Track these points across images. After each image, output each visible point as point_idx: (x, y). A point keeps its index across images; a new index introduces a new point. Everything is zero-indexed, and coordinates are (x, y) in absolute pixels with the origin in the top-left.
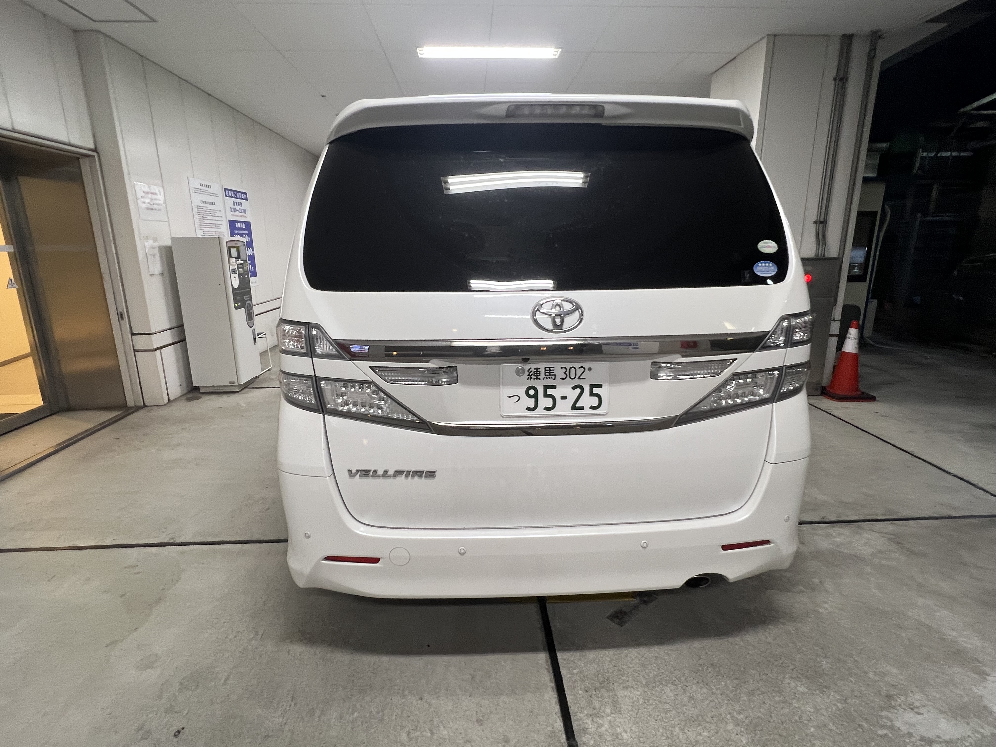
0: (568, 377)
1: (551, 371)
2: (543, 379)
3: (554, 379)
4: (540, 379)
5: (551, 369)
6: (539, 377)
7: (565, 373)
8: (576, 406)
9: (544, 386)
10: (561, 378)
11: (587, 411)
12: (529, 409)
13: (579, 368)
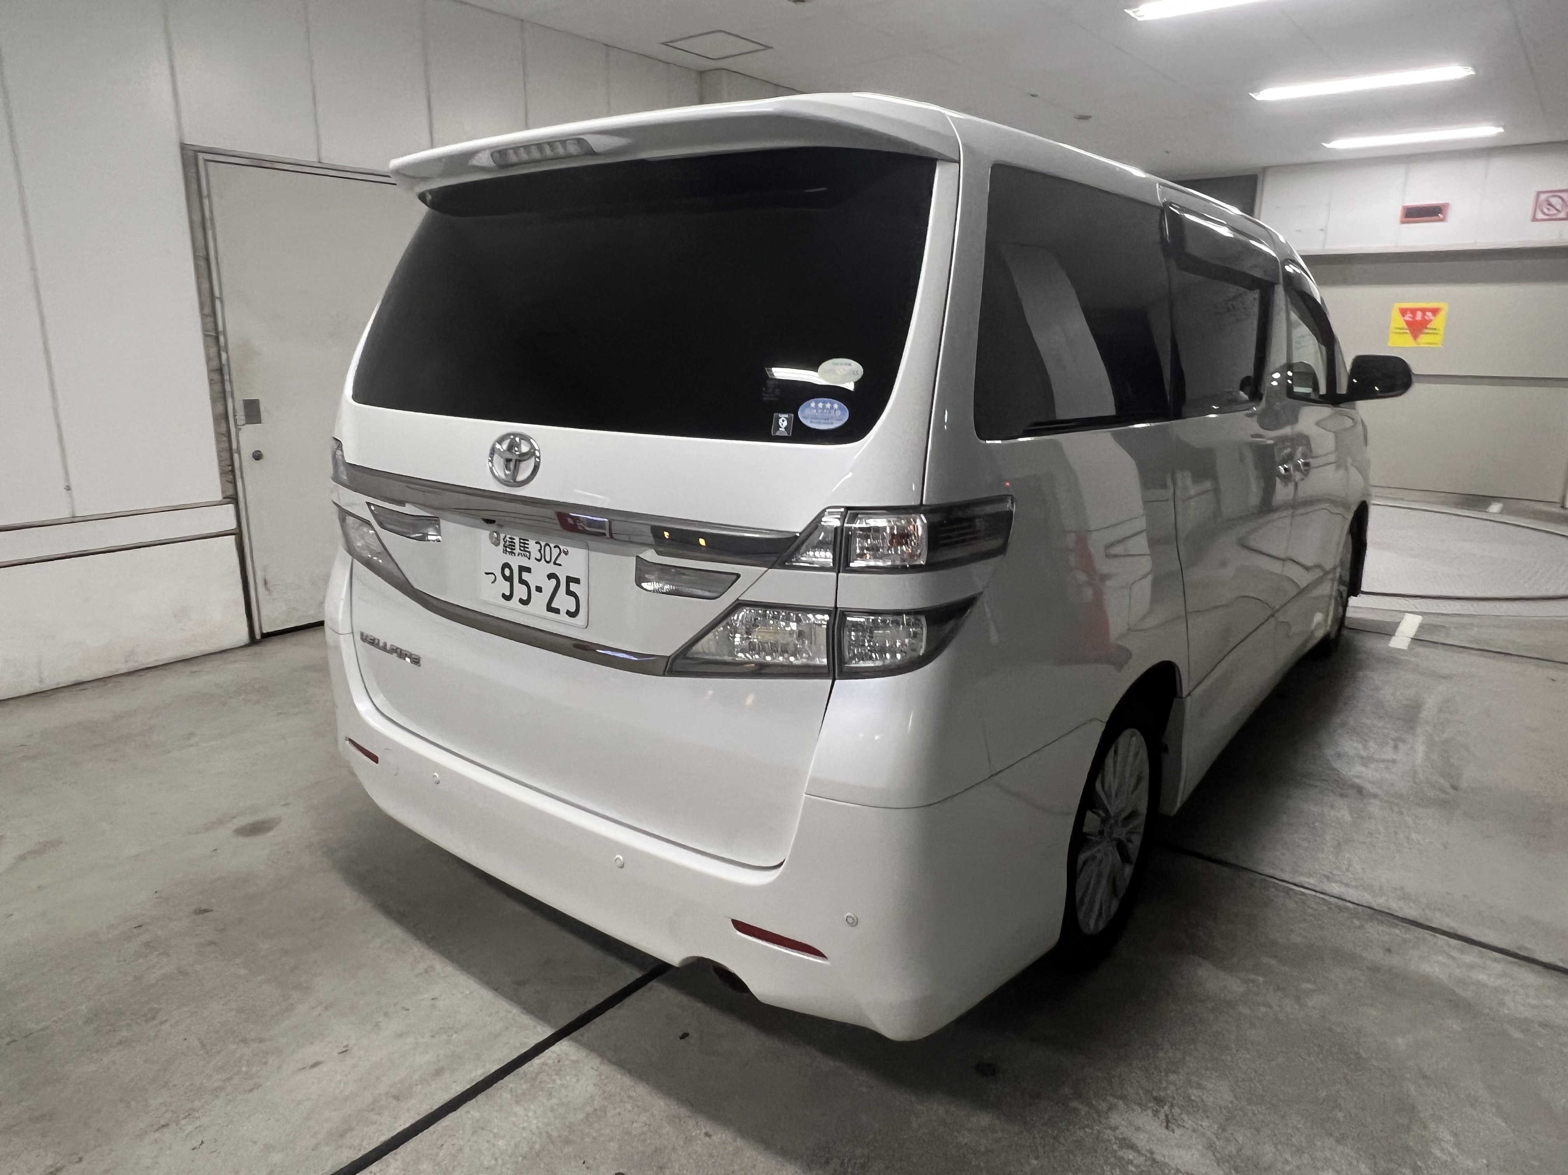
0: (543, 559)
1: (526, 546)
2: (518, 556)
3: (529, 559)
4: (514, 553)
5: (527, 542)
6: (514, 551)
7: (540, 551)
8: (553, 605)
9: (519, 566)
10: (536, 559)
11: (563, 617)
12: (504, 596)
13: (555, 547)
